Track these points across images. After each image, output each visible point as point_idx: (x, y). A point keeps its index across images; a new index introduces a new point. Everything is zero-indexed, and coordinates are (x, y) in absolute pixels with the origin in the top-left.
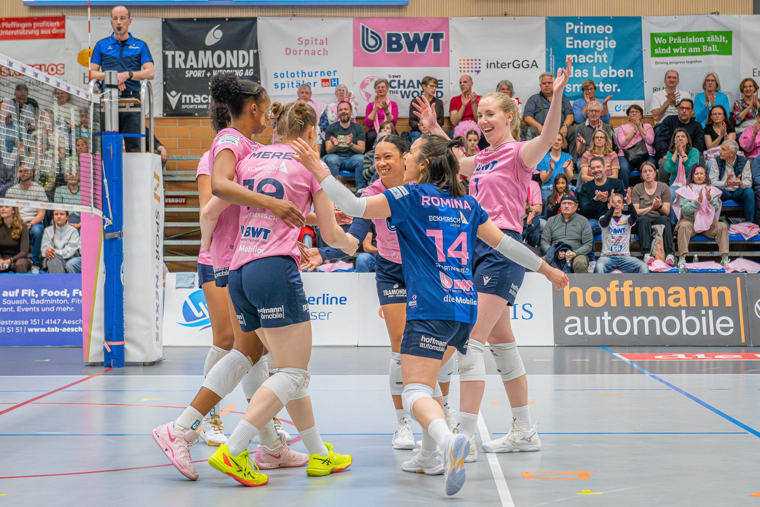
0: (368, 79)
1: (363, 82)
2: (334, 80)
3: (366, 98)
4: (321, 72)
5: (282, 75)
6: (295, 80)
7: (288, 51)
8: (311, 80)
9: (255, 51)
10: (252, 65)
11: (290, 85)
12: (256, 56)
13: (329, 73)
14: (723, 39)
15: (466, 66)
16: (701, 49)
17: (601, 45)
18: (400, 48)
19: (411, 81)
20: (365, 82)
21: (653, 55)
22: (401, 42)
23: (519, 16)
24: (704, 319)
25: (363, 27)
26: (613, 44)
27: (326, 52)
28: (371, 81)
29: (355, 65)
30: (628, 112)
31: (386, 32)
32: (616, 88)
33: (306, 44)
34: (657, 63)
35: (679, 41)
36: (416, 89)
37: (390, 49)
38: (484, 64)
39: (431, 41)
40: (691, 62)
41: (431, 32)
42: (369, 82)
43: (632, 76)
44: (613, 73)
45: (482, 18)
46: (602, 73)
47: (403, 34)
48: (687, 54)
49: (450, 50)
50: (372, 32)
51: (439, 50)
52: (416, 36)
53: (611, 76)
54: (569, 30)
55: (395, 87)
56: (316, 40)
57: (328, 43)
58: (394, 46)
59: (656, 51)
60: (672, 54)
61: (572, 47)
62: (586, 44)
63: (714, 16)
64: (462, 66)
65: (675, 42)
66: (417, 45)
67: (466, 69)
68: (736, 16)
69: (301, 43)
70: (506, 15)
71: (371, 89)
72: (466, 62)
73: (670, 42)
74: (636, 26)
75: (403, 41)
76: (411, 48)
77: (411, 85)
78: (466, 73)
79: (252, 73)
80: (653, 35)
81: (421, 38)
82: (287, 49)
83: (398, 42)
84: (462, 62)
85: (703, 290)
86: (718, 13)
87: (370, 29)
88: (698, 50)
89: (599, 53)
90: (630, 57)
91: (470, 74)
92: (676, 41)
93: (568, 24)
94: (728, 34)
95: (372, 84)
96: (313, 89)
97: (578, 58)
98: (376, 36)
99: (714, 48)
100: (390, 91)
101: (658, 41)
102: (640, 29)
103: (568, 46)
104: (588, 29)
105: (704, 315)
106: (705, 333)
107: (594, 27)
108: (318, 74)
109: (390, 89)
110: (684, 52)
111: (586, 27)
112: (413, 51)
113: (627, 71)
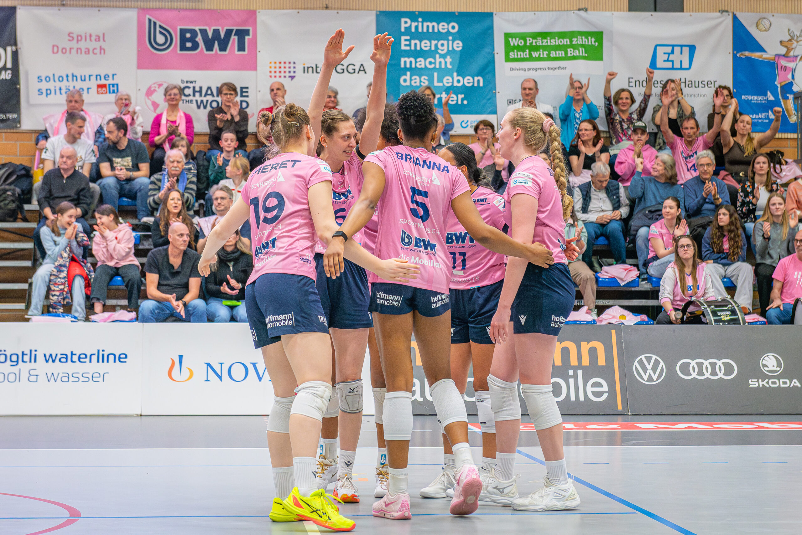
0: (156, 85)
1: (150, 88)
2: (113, 85)
3: (152, 108)
4: (97, 76)
5: (47, 79)
6: (64, 84)
7: (55, 49)
8: (84, 85)
9: (14, 48)
10: (9, 65)
11: (58, 91)
12: (15, 55)
13: (106, 77)
14: (592, 41)
15: (278, 70)
16: (566, 53)
17: (444, 46)
18: (195, 46)
19: (209, 88)
20: (152, 89)
21: (508, 59)
22: (197, 39)
23: (344, 9)
24: (571, 381)
25: (150, 20)
26: (458, 45)
27: (102, 51)
28: (159, 88)
29: (140, 67)
30: (476, 129)
31: (179, 28)
32: (463, 100)
33: (78, 41)
34: (512, 69)
35: (540, 43)
36: (216, 98)
37: (183, 48)
38: (299, 69)
39: (234, 39)
40: (554, 69)
41: (235, 28)
42: (157, 89)
43: (481, 85)
44: (458, 81)
45: (297, 11)
46: (445, 80)
47: (200, 30)
48: (549, 58)
49: (258, 50)
50: (161, 27)
51: (244, 50)
52: (216, 32)
53: (456, 84)
54: (406, 28)
55: (189, 95)
56: (91, 36)
57: (105, 39)
58: (189, 45)
59: (512, 55)
60: (531, 59)
61: (408, 48)
62: (425, 45)
63: (582, 13)
64: (273, 70)
65: (534, 44)
66: (216, 43)
67: (278, 74)
68: (608, 14)
69: (71, 39)
70: (327, 8)
71: (159, 97)
72: (278, 65)
73: (528, 44)
74: (486, 24)
75: (199, 39)
76: (209, 47)
77: (209, 92)
78: (278, 79)
79: (10, 76)
80: (507, 36)
81: (222, 35)
82: (53, 46)
83: (193, 40)
84: (273, 65)
85: (571, 346)
86: (586, 10)
87: (158, 23)
88: (561, 53)
89: (442, 56)
90: (480, 61)
91: (282, 80)
92: (536, 42)
93: (403, 20)
94: (599, 35)
95: (162, 91)
96: (85, 96)
97: (416, 62)
98: (165, 32)
99: (581, 52)
100: (183, 100)
101: (514, 42)
102: (491, 27)
103: (403, 48)
104: (428, 27)
105: (571, 377)
106: (573, 398)
107: (435, 24)
108: (93, 78)
109: (183, 97)
110: (545, 56)
111: (425, 24)
112: (212, 50)
113: (476, 79)
